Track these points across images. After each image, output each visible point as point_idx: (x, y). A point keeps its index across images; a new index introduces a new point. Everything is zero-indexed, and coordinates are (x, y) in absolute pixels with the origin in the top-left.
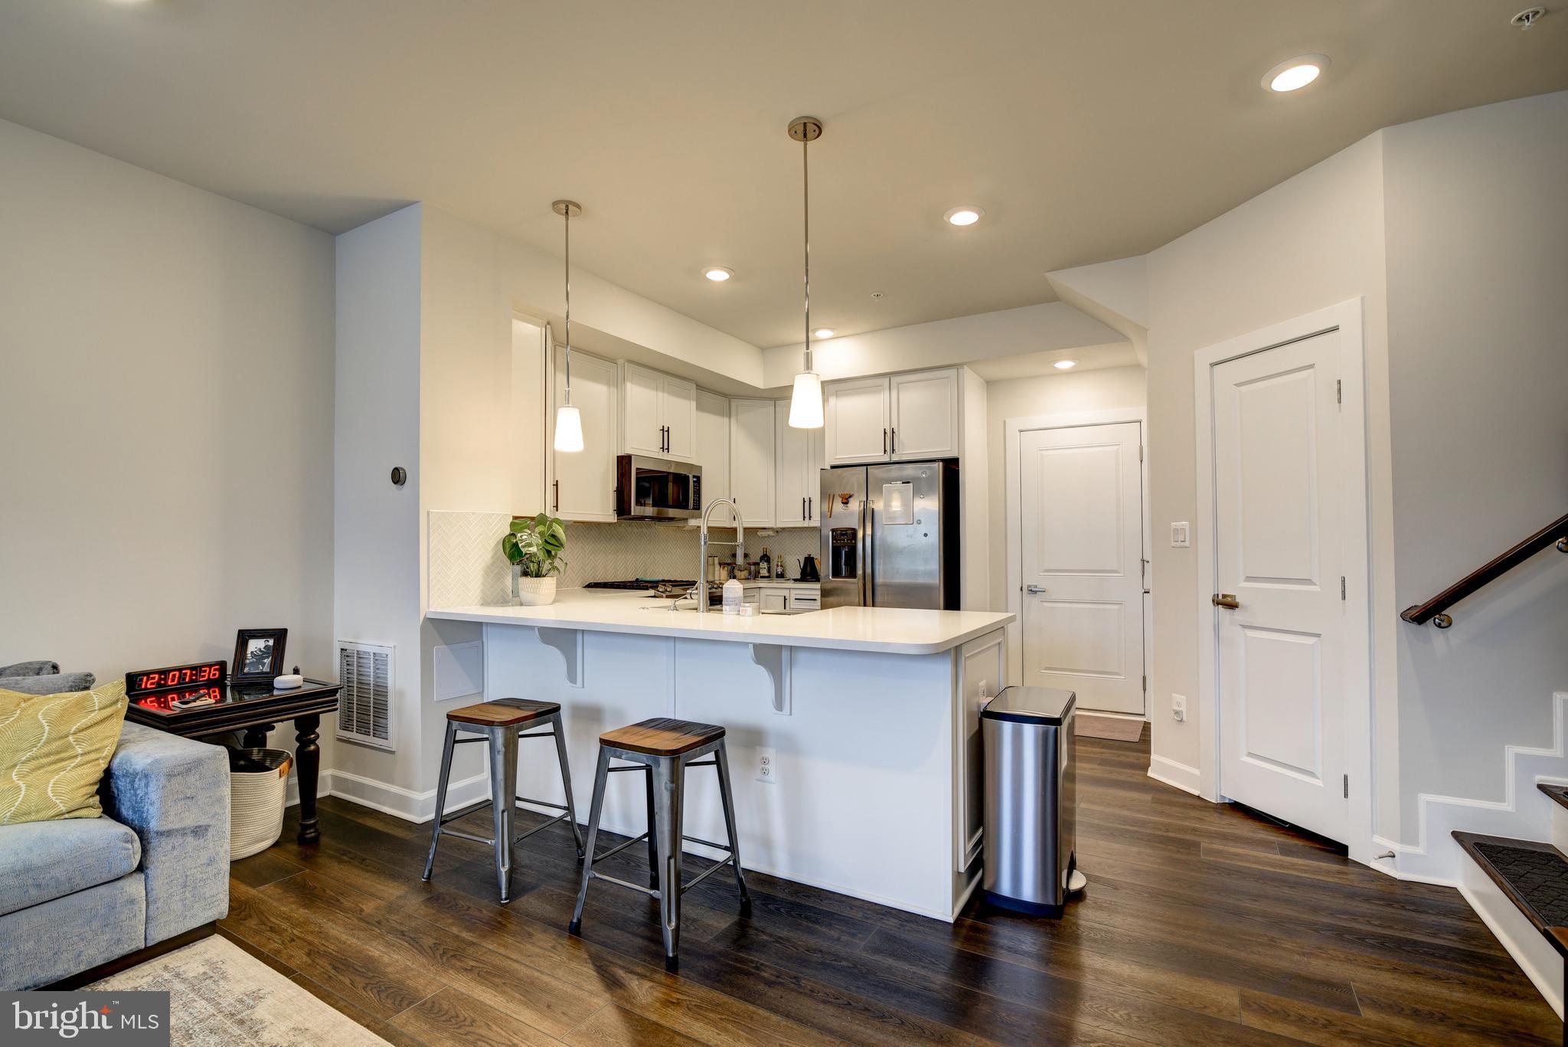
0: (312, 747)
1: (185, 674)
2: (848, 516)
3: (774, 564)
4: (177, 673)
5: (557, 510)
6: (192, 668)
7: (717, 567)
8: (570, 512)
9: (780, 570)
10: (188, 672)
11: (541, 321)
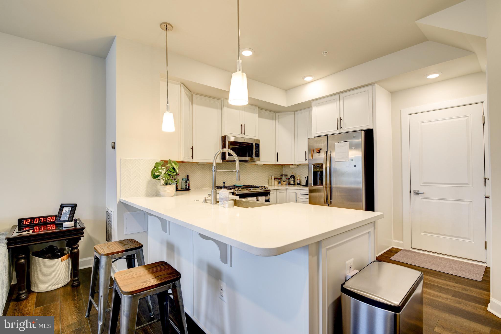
0: (76, 250)
1: (41, 219)
2: (320, 158)
3: (296, 179)
4: (38, 219)
5: (193, 158)
6: (44, 217)
7: (273, 180)
8: (198, 158)
9: (298, 181)
10: (42, 219)
11: (178, 82)
